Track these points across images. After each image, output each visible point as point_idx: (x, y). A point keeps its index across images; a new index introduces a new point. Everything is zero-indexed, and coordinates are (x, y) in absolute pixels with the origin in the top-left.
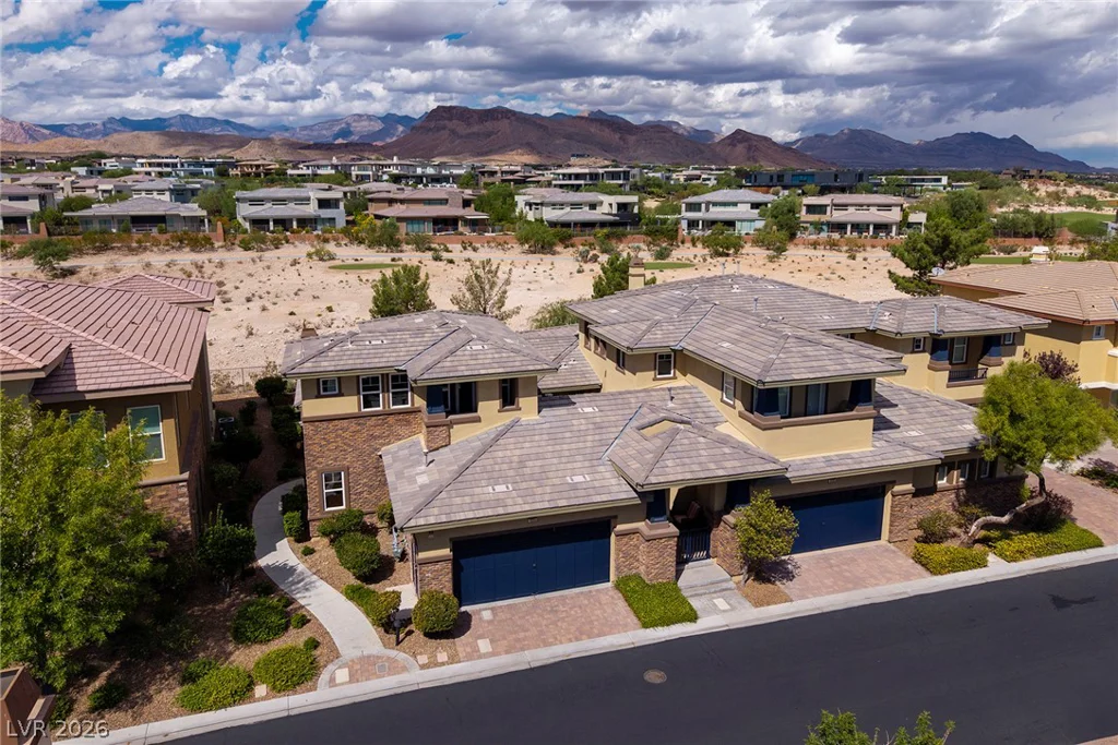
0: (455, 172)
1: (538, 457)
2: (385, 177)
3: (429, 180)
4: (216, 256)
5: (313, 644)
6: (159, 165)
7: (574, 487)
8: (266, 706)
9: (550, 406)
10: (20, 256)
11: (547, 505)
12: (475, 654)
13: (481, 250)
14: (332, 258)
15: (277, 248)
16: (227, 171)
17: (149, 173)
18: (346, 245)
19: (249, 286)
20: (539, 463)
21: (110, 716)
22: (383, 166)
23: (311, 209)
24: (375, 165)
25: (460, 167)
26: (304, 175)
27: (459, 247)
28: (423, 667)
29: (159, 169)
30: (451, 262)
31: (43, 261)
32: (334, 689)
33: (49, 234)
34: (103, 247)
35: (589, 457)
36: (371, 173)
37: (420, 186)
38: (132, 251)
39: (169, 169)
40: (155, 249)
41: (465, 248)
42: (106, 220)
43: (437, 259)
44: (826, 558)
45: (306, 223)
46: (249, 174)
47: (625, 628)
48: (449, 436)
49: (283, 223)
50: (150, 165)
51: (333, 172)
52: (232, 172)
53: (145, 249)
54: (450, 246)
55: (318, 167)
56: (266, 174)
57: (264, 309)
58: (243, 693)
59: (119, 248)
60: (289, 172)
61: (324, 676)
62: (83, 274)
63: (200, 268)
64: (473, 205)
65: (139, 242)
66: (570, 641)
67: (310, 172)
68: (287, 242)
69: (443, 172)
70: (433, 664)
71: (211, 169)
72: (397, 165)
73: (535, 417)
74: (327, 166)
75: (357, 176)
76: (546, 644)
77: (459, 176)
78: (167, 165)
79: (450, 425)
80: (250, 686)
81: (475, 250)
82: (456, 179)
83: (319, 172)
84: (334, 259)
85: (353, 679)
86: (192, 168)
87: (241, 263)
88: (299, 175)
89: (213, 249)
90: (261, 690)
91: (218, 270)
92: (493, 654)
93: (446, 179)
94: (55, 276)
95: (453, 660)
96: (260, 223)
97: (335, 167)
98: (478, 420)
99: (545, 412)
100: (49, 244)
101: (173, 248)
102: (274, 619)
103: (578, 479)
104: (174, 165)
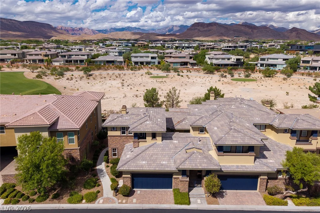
0: (193, 45)
1: (157, 154)
2: (174, 47)
3: (186, 48)
4: (124, 72)
5: (99, 192)
7: (162, 165)
8: (84, 205)
9: (166, 139)
10: (81, 70)
11: (153, 169)
12: (132, 202)
13: (192, 72)
14: (151, 74)
15: (139, 70)
16: (134, 45)
17: (116, 45)
18: (156, 70)
19: (130, 82)
20: (156, 156)
21: (55, 201)
22: (174, 43)
23: (149, 59)
24: (172, 43)
25: (195, 44)
26: (153, 46)
27: (186, 71)
28: (119, 203)
29: (119, 44)
30: (182, 76)
31: (85, 73)
32: (99, 204)
33: (88, 65)
34: (99, 69)
35: (169, 156)
36: (170, 46)
37: (183, 49)
38: (106, 70)
39: (121, 44)
40: (111, 69)
41: (188, 72)
42: (101, 62)
43: (179, 75)
44: (237, 193)
45: (148, 63)
46: (140, 46)
47: (170, 203)
48: (139, 145)
49: (142, 63)
50: (117, 43)
51: (161, 45)
52: (136, 45)
53: (109, 69)
54: (183, 71)
55: (157, 44)
56: (144, 46)
57: (131, 89)
58: (80, 201)
59: (103, 69)
60: (150, 45)
61: (98, 201)
62: (94, 76)
63: (120, 75)
64: (193, 58)
65: (107, 67)
66: (155, 204)
67: (155, 45)
68: (142, 69)
69: (190, 45)
70: (122, 203)
71: (131, 44)
72: (177, 43)
73: (161, 142)
74: (159, 44)
75: (167, 47)
76: (149, 203)
77: (195, 46)
78: (120, 43)
79: (139, 142)
80: (82, 199)
81: (190, 72)
82: (193, 47)
83: (157, 45)
84: (152, 74)
85: (103, 203)
86: (126, 44)
87: (129, 74)
88: (152, 46)
89: (124, 70)
90: (84, 201)
91: (124, 76)
92: (136, 203)
93: (191, 47)
94: (88, 76)
95: (126, 203)
96: (136, 63)
97: (161, 44)
98: (146, 141)
99: (164, 141)
100: (87, 68)
101: (115, 69)
102: (92, 184)
103: (164, 162)
104: (122, 43)
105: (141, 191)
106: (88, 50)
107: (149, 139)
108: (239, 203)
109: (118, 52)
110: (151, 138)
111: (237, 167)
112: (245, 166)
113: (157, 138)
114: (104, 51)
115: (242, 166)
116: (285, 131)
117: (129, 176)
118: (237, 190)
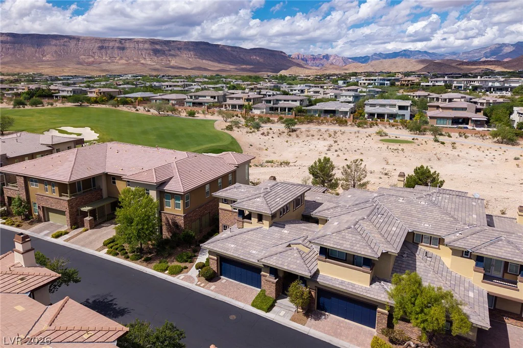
0: (513, 85)
1: (253, 241)
2: (471, 87)
3: (495, 89)
4: (343, 128)
5: (186, 268)
6: (369, 80)
7: (250, 254)
8: (164, 276)
9: (276, 226)
10: (284, 123)
11: (237, 255)
12: (208, 289)
13: (470, 138)
14: (386, 135)
15: (371, 127)
16: (395, 83)
17: (364, 84)
18: (400, 129)
19: (342, 145)
20: (250, 243)
22: (471, 81)
23: (395, 110)
24: (466, 81)
25: (517, 82)
26: (428, 86)
27: (457, 135)
28: (196, 285)
29: (369, 82)
30: (443, 143)
31: (288, 126)
32: (178, 280)
33: (295, 116)
34: (310, 122)
35: (265, 247)
36: (463, 85)
37: (488, 93)
38: (319, 124)
39: (372, 82)
40: (327, 124)
41: (460, 136)
42: (316, 111)
43: (436, 141)
45: (392, 116)
46: (404, 85)
47: (245, 301)
48: (243, 225)
49: (381, 116)
50: (366, 80)
51: (443, 84)
52: (397, 83)
53: (324, 123)
54: (452, 134)
55: (437, 82)
56: (411, 85)
57: (338, 156)
58: (163, 271)
59: (315, 122)
60: (422, 84)
61: (179, 276)
62: (298, 132)
63: (335, 133)
64: (482, 112)
65: (322, 120)
66: (231, 298)
67: (431, 84)
68: (377, 125)
69: (506, 85)
70: (199, 285)
71: (388, 82)
72: (478, 81)
73: (267, 228)
74: (441, 81)
75: (455, 87)
76: (225, 295)
77: (515, 87)
78: (372, 80)
79: (243, 222)
80: (166, 270)
81: (466, 137)
82: (512, 88)
83: (437, 84)
84: (387, 135)
85: (182, 279)
86: (381, 81)
87: (351, 133)
88: (426, 86)
89: (346, 125)
90: (167, 272)
91: (340, 135)
92: (212, 291)
93: (506, 89)
94: (290, 131)
95: (203, 287)
96: (371, 115)
97: (445, 81)
98: (251, 223)
99: (273, 228)
100: (291, 120)
101: (333, 123)
102: (185, 258)
103: (254, 252)
104: (375, 80)
105: (227, 280)
106: (313, 91)
107: (254, 220)
108: (332, 334)
109: (353, 96)
110: (257, 220)
111: (342, 282)
112: (353, 285)
113: (264, 221)
114: (333, 94)
115: (349, 284)
116: (466, 254)
117: (216, 258)
118: (345, 318)
